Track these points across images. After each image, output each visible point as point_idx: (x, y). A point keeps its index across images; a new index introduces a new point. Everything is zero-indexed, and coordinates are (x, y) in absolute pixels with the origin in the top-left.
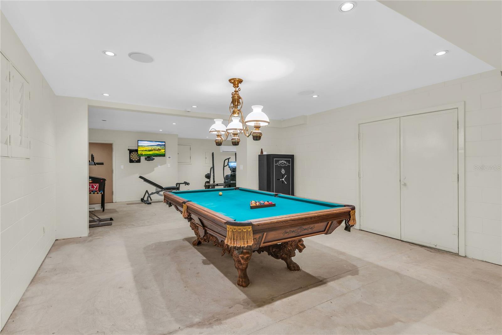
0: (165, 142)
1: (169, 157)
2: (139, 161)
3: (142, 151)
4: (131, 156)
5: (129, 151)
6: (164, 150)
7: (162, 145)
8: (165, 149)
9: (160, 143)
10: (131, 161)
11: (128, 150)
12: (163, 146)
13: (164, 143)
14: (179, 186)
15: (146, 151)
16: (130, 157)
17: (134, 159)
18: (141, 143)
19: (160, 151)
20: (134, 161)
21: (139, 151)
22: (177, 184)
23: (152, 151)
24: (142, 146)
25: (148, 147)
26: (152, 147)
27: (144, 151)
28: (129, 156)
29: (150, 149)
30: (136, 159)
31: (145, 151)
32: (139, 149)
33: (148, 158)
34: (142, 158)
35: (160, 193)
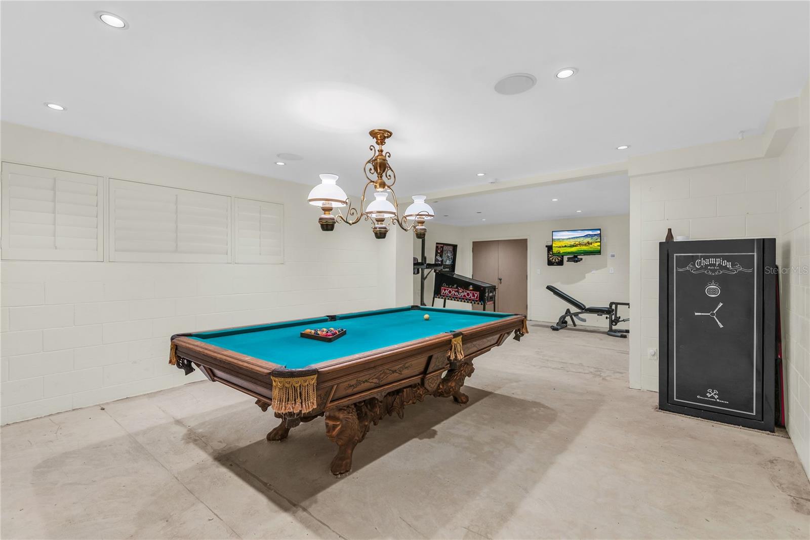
0: (600, 230)
1: (613, 256)
2: (561, 263)
3: (560, 247)
4: (550, 256)
5: (547, 248)
6: (599, 244)
7: (595, 235)
8: (600, 242)
9: (590, 233)
10: (550, 263)
11: (546, 246)
12: (596, 237)
13: (599, 232)
14: (616, 308)
15: (566, 246)
16: (548, 257)
17: (554, 260)
18: (557, 236)
19: (591, 246)
20: (554, 263)
21: (553, 248)
22: (611, 304)
23: (576, 246)
24: (559, 239)
25: (568, 240)
26: (576, 240)
27: (563, 247)
29: (573, 243)
30: (557, 260)
31: (564, 247)
32: (554, 245)
33: (575, 258)
34: (565, 258)
35: (579, 315)
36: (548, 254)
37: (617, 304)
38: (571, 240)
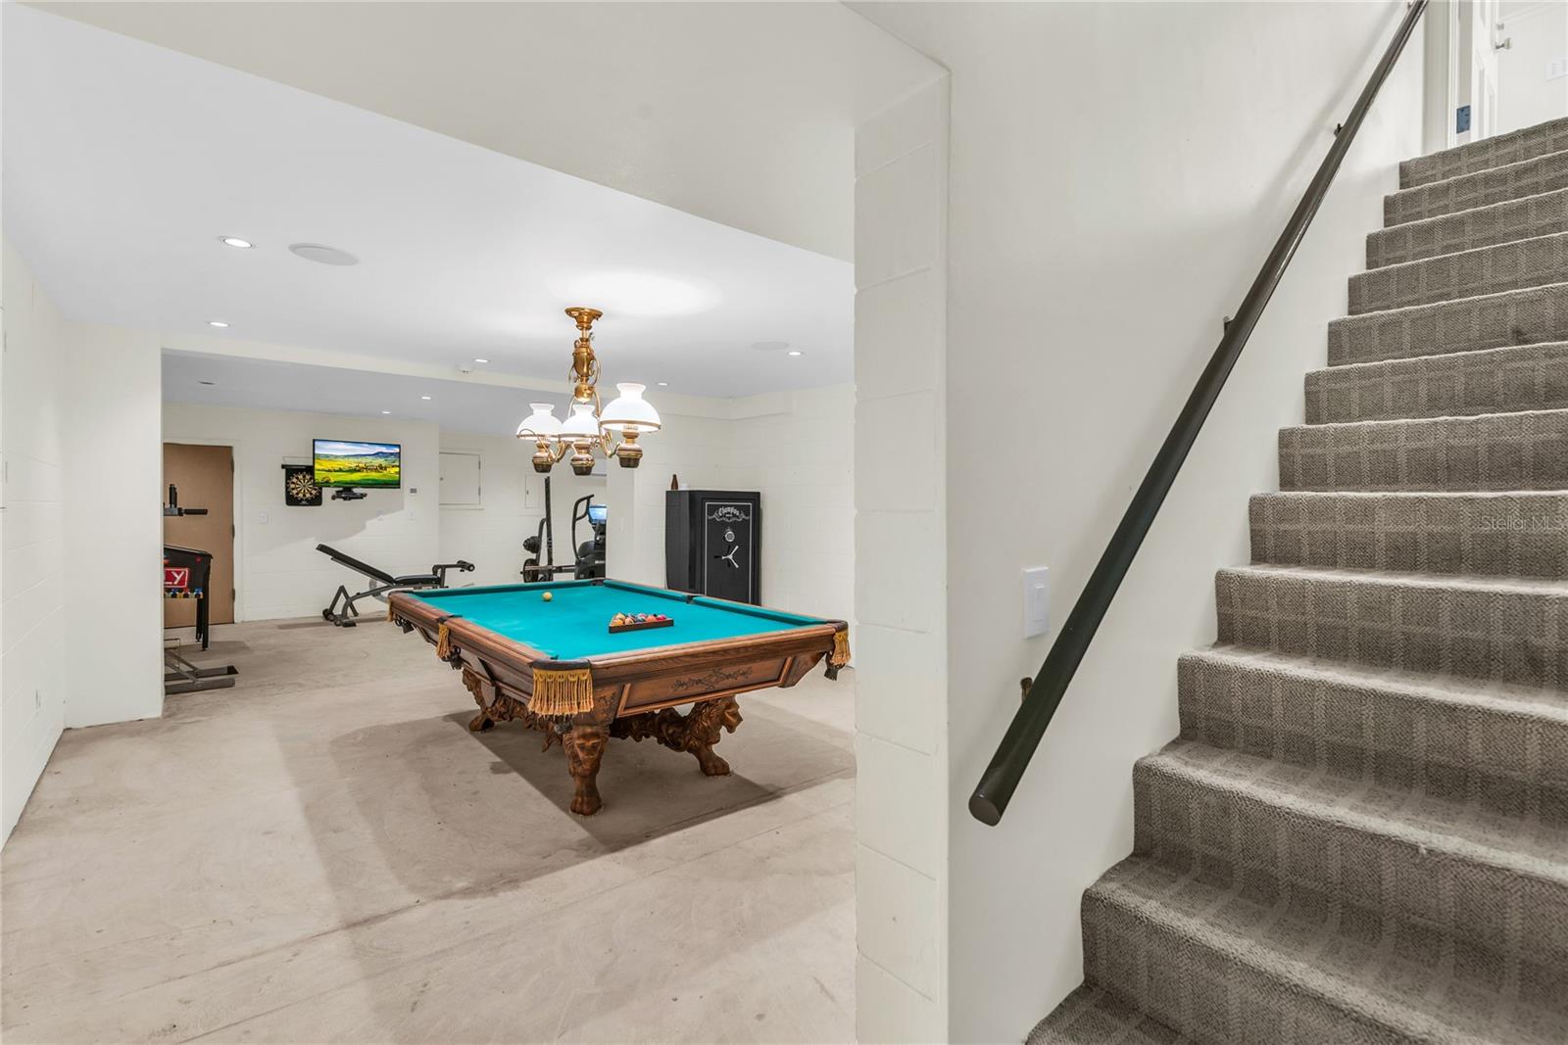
0: (399, 446)
1: (413, 491)
2: (316, 501)
3: (329, 471)
4: (292, 486)
5: (284, 470)
6: (397, 469)
7: (392, 454)
8: (399, 466)
9: (384, 449)
10: (292, 500)
11: (283, 467)
12: (392, 458)
13: (397, 450)
14: (443, 573)
15: (340, 470)
16: (287, 488)
17: (301, 495)
18: (322, 449)
19: (385, 472)
20: (302, 500)
21: (316, 472)
22: (435, 568)
23: (359, 471)
24: (327, 456)
25: (346, 459)
26: (360, 460)
27: (335, 471)
28: (284, 483)
29: (353, 465)
30: (308, 495)
31: (337, 471)
32: (317, 466)
33: (346, 492)
34: (328, 493)
35: (382, 593)
36: (287, 483)
37: (444, 568)
38: (351, 459)
